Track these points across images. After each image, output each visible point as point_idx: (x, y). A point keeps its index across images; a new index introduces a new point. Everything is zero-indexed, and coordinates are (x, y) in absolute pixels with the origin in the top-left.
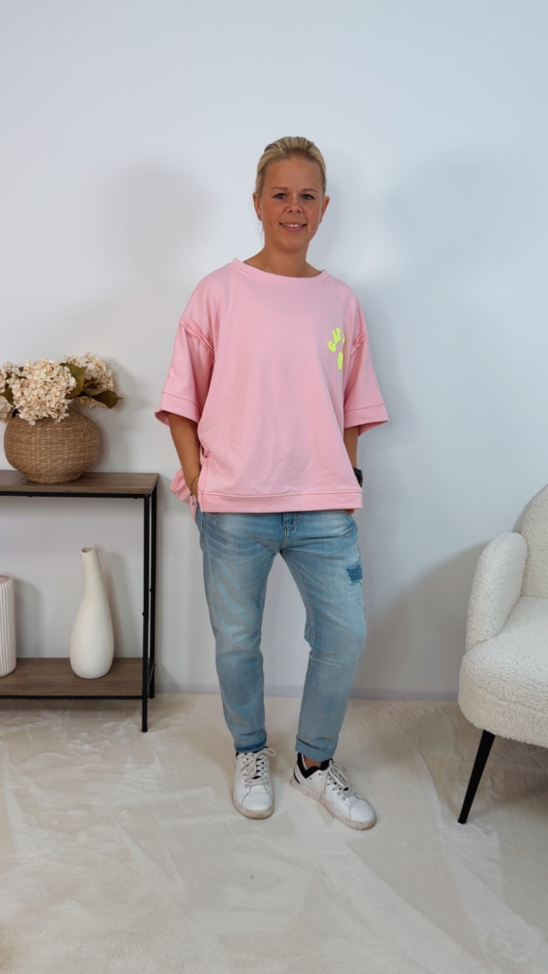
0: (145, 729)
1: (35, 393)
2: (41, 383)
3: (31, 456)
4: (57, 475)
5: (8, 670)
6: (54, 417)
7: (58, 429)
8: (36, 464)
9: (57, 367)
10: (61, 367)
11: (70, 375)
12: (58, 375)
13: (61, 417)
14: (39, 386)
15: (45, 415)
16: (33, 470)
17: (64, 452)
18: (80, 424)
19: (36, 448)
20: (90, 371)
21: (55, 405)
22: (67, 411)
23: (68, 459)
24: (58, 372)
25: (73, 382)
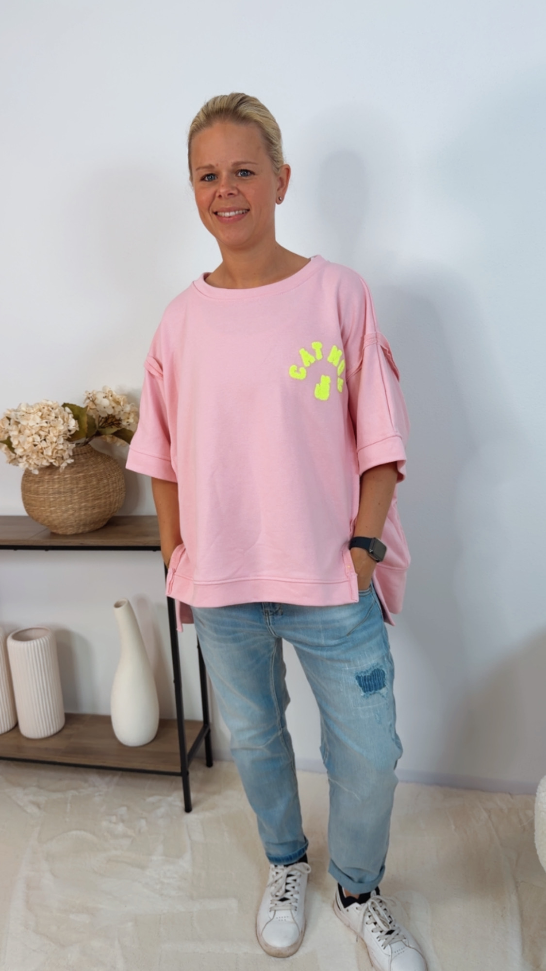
0: (188, 809)
1: (30, 439)
2: (36, 427)
3: (41, 507)
4: (71, 526)
5: (52, 731)
6: (56, 464)
7: (67, 476)
8: (47, 516)
9: (56, 409)
10: (63, 408)
11: (71, 416)
12: (56, 417)
13: (64, 465)
14: (34, 432)
15: (45, 463)
16: (46, 522)
17: (74, 501)
18: (93, 468)
19: (44, 498)
20: (105, 408)
21: (53, 452)
22: (70, 457)
23: (80, 509)
24: (56, 414)
25: (73, 424)
